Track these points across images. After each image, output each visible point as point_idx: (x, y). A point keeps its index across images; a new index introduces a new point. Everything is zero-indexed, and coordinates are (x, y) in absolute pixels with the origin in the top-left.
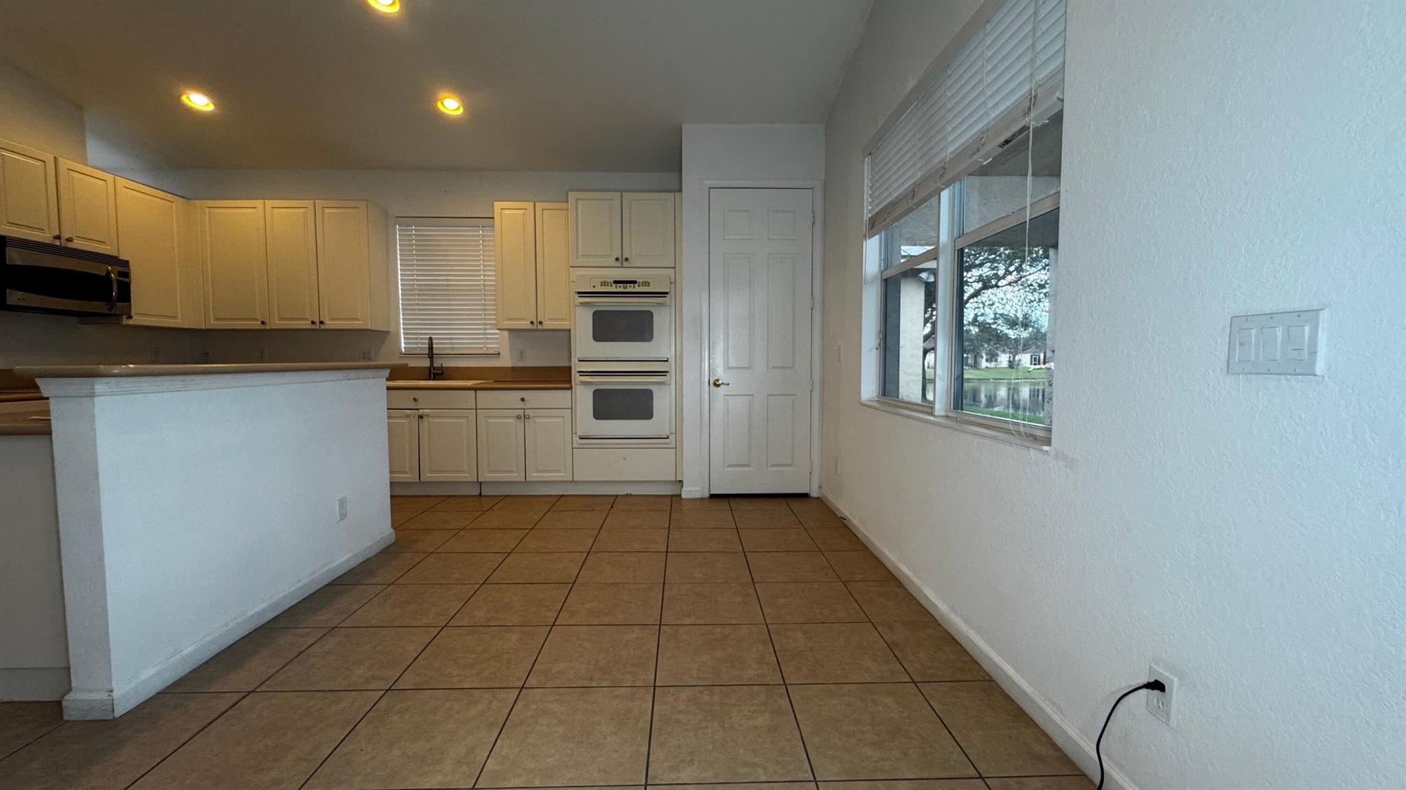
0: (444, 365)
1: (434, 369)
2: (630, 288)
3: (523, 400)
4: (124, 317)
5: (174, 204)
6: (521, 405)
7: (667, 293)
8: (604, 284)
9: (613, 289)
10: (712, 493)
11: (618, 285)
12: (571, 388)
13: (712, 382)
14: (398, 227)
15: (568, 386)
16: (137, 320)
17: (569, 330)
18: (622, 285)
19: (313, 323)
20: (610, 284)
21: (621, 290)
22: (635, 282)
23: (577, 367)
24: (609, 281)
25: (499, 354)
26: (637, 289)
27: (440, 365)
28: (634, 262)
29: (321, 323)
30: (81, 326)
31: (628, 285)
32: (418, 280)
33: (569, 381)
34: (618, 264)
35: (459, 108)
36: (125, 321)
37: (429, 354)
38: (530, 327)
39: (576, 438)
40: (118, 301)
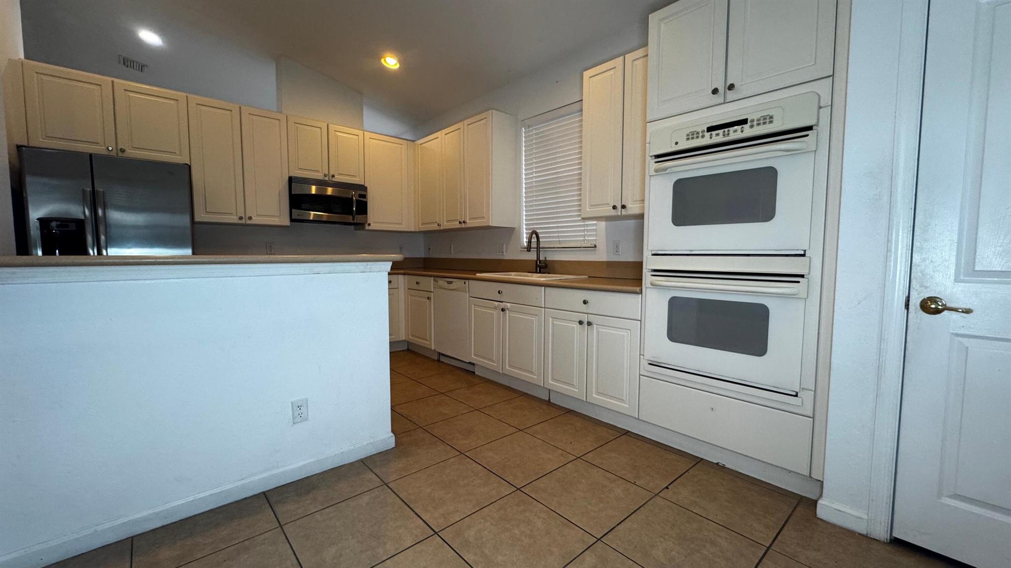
0: (547, 259)
1: (540, 263)
2: (735, 133)
3: (585, 302)
4: (366, 225)
6: (583, 308)
7: (810, 128)
8: (692, 136)
9: (707, 140)
10: (896, 534)
11: (714, 133)
12: (641, 293)
13: (915, 302)
14: (523, 130)
15: (638, 289)
16: (372, 227)
17: (643, 216)
18: (721, 132)
19: (460, 223)
20: (701, 135)
21: (721, 139)
22: (744, 122)
23: (650, 263)
24: (699, 129)
25: (595, 246)
26: (748, 131)
27: (544, 259)
28: (743, 90)
29: (465, 222)
31: (732, 129)
33: (640, 285)
34: (718, 99)
36: (367, 228)
38: (613, 213)
39: (645, 363)
40: (356, 214)
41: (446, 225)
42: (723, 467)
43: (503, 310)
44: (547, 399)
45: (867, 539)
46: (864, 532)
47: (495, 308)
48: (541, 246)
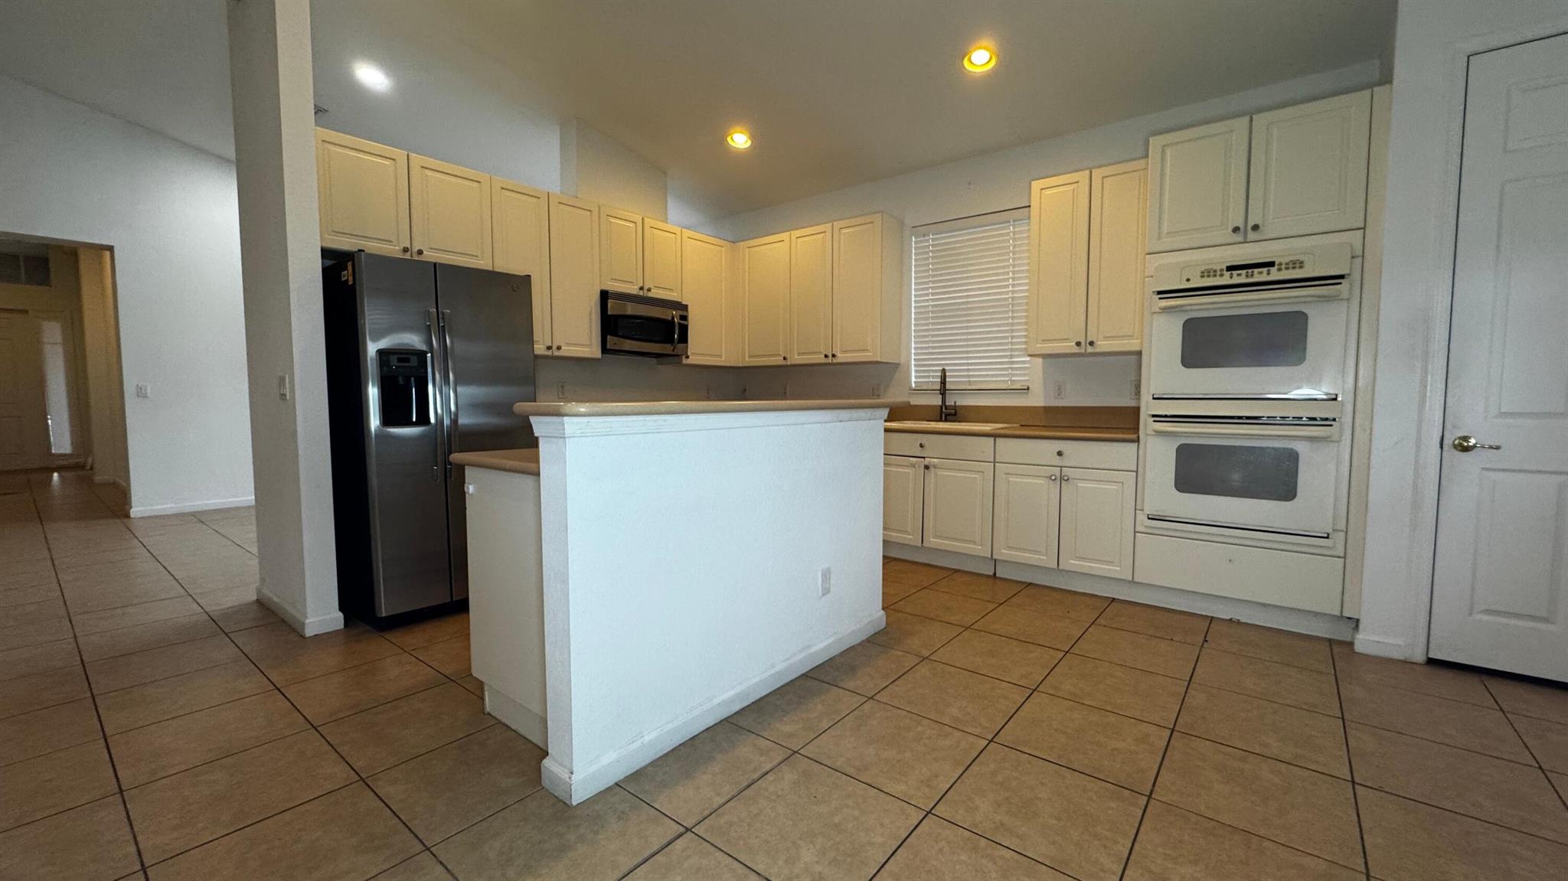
0: (957, 404)
1: (946, 409)
2: (1260, 276)
3: (1060, 454)
4: (684, 357)
5: (723, 249)
6: (1057, 461)
7: (1342, 277)
8: (1207, 273)
9: (1226, 280)
10: (1431, 656)
11: (1235, 273)
12: (1138, 440)
13: (1447, 442)
14: (914, 240)
15: (1134, 436)
16: (693, 360)
17: (1139, 353)
18: (1243, 272)
19: (826, 356)
20: (1219, 273)
21: (1243, 280)
22: (1271, 264)
23: (1149, 407)
24: (1218, 268)
25: (1028, 389)
26: (1275, 275)
27: (953, 404)
28: (1268, 231)
29: (834, 356)
30: (660, 367)
31: (1256, 271)
32: (933, 300)
33: (1136, 429)
34: (1238, 238)
35: (991, 59)
36: (685, 361)
37: (940, 390)
38: (1076, 350)
39: (1142, 517)
40: (678, 343)
41: (796, 359)
42: (1239, 622)
43: (927, 467)
44: (991, 573)
45: (1406, 663)
46: (1402, 658)
47: (913, 465)
48: (947, 387)
